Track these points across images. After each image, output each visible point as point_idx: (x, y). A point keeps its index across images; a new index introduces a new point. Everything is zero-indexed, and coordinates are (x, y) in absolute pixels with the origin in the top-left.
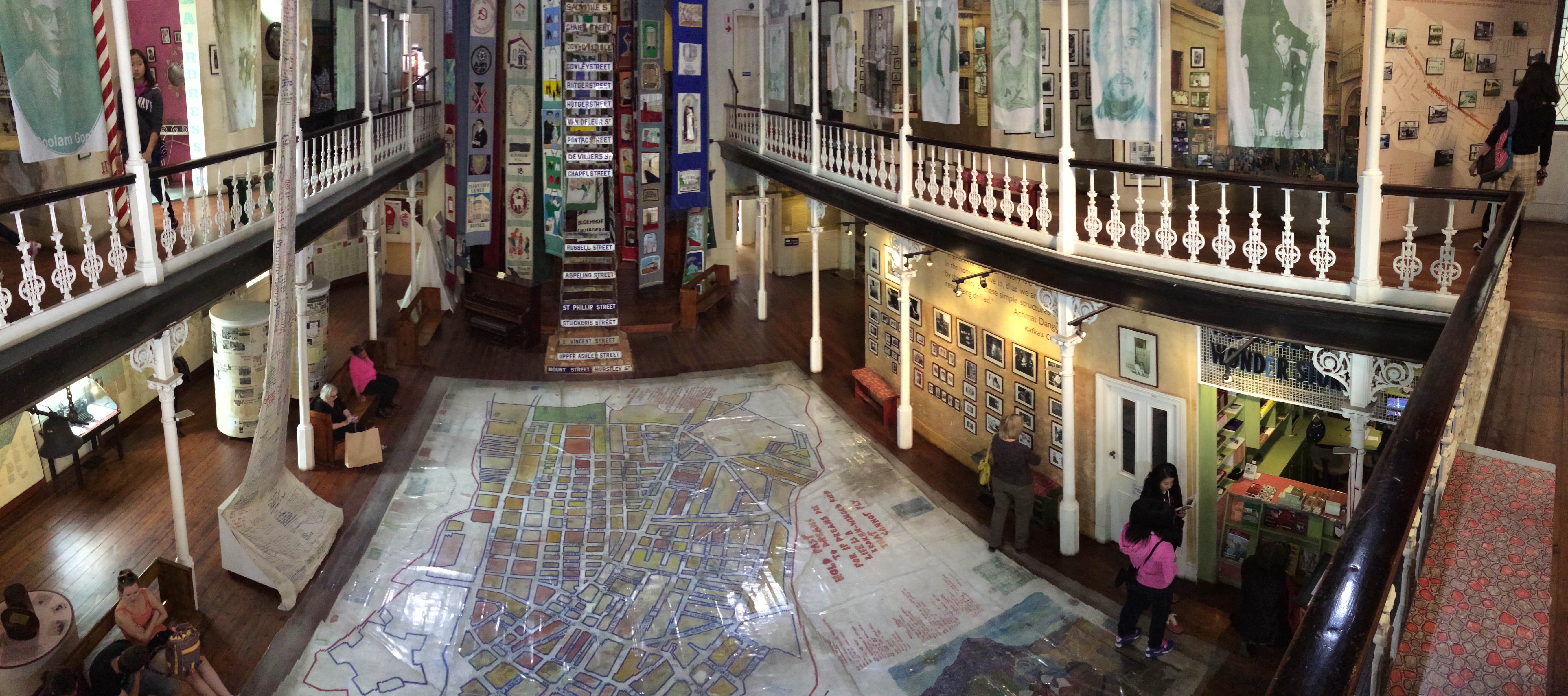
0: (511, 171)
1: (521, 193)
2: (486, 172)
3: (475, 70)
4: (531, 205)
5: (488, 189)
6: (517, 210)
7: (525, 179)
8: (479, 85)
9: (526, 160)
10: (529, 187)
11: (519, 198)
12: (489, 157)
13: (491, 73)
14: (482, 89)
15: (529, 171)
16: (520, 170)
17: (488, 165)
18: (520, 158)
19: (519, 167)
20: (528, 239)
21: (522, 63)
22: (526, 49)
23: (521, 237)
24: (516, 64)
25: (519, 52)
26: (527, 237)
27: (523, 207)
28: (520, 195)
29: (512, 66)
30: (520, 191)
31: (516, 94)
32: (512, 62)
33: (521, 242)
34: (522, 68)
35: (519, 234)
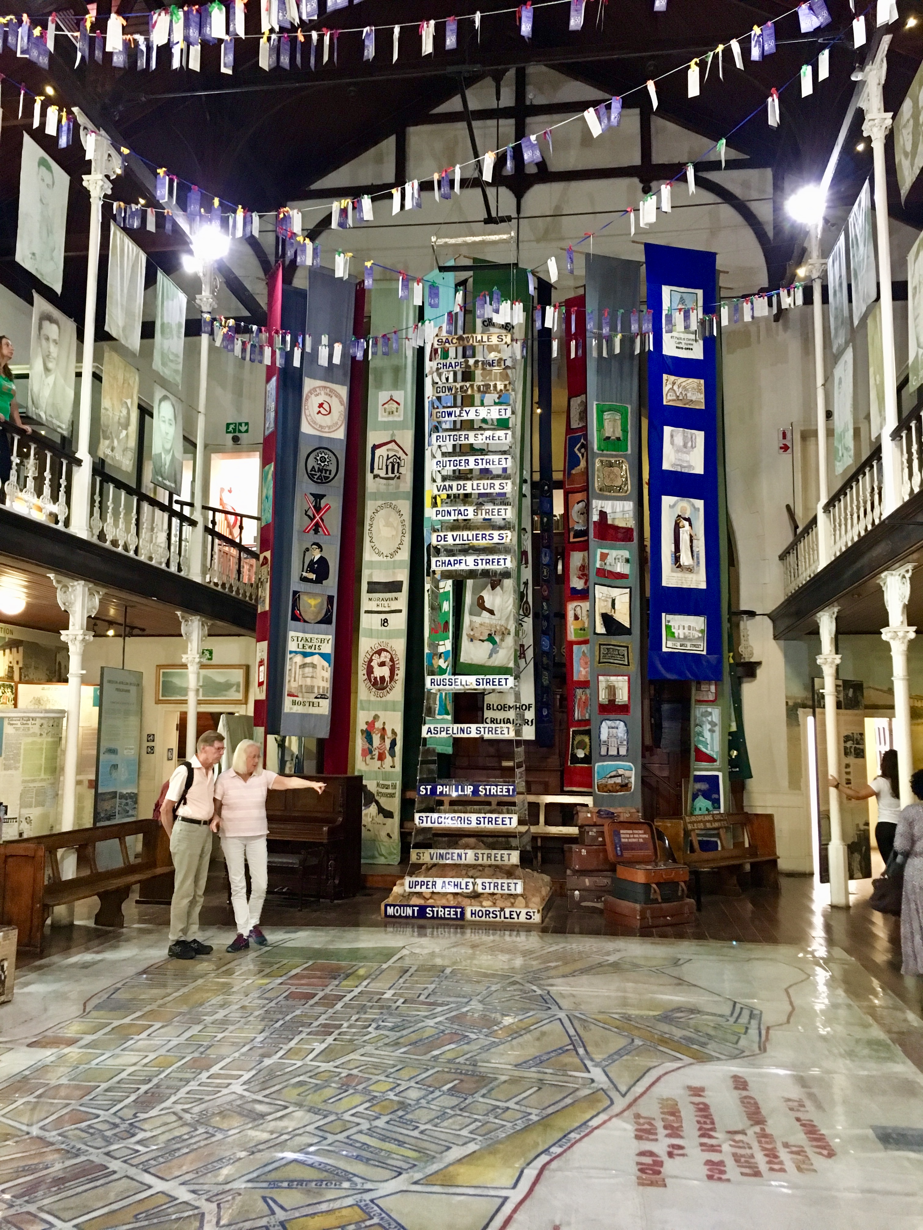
0: (367, 622)
1: (385, 657)
2: (326, 620)
3: (311, 477)
4: (401, 674)
5: (328, 648)
6: (379, 685)
7: (393, 635)
8: (318, 497)
9: (394, 606)
10: (399, 646)
11: (382, 664)
12: (330, 599)
13: (339, 482)
14: (323, 502)
15: (399, 622)
16: (385, 622)
17: (329, 611)
18: (386, 603)
19: (383, 616)
20: (394, 732)
21: (393, 472)
22: (400, 454)
23: (384, 729)
24: (382, 473)
25: (388, 459)
26: (393, 730)
27: (387, 679)
28: (382, 659)
29: (376, 476)
30: (384, 654)
31: (382, 512)
32: (376, 471)
33: (383, 738)
34: (392, 479)
35: (378, 725)
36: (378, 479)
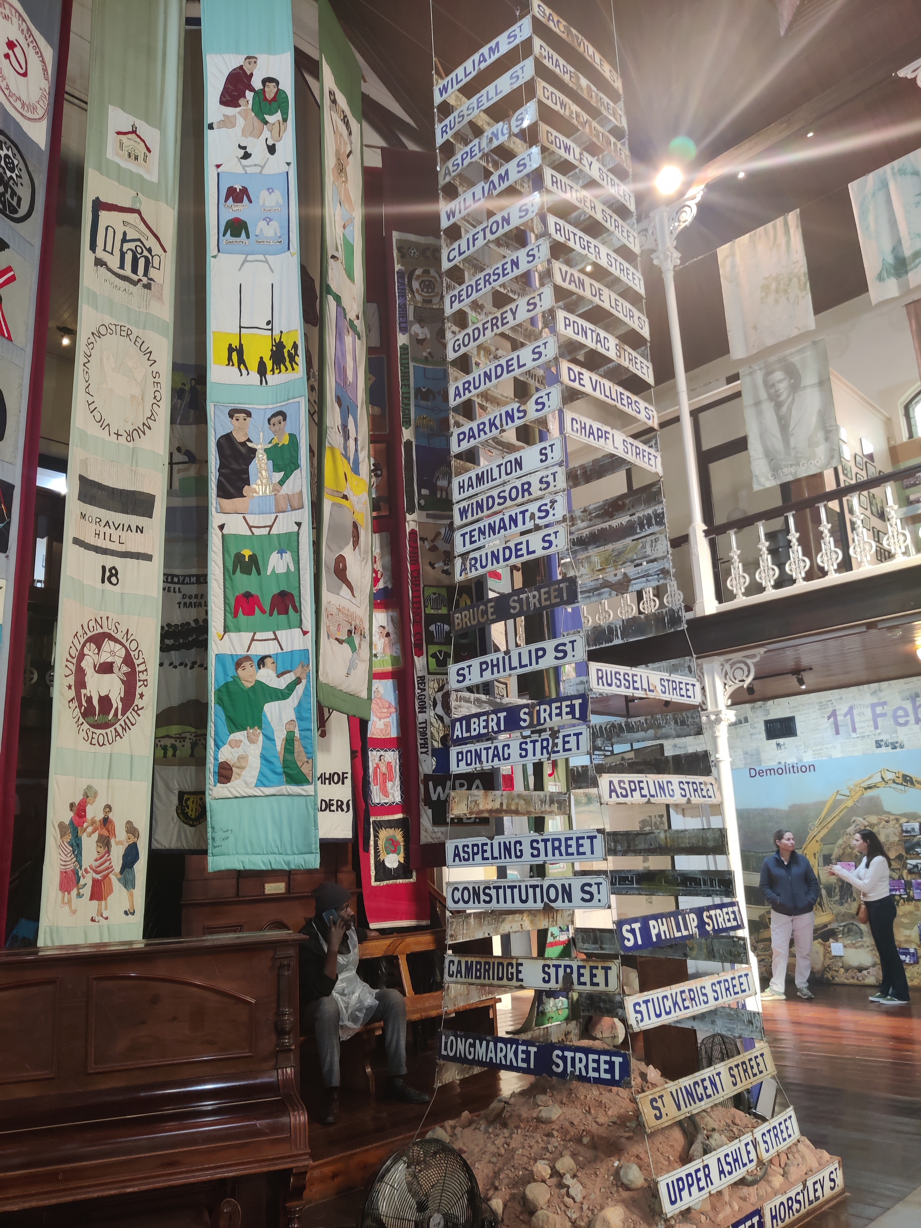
1: (112, 652)
4: (150, 697)
6: (95, 715)
7: (130, 605)
9: (134, 543)
10: (147, 634)
11: (106, 668)
13: (33, 233)
15: (146, 580)
16: (112, 575)
18: (115, 535)
19: (110, 561)
20: (131, 830)
21: (135, 270)
22: (151, 242)
23: (106, 821)
24: (113, 262)
25: (124, 240)
26: (129, 823)
27: (117, 702)
28: (105, 657)
29: (99, 262)
30: (108, 645)
31: (111, 341)
32: (100, 253)
33: (105, 842)
34: (135, 283)
35: (94, 812)
36: (102, 270)
